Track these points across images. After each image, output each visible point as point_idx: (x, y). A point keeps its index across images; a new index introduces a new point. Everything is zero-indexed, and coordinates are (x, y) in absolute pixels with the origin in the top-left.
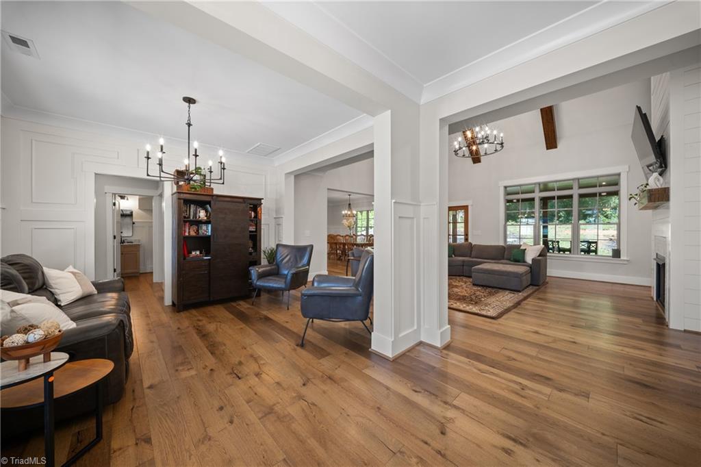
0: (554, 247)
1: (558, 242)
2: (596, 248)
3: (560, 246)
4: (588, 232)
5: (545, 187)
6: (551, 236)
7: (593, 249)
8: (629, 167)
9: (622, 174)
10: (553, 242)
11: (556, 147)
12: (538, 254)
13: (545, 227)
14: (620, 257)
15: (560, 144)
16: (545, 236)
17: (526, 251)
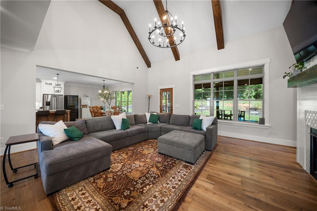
0: (222, 114)
1: (224, 111)
2: (244, 115)
3: (225, 113)
4: (243, 105)
5: (217, 75)
6: (221, 108)
7: (242, 115)
8: (271, 59)
9: (265, 65)
10: (222, 111)
11: (224, 48)
12: (211, 124)
13: (218, 102)
14: (264, 124)
15: (226, 46)
16: (218, 108)
17: (202, 121)
